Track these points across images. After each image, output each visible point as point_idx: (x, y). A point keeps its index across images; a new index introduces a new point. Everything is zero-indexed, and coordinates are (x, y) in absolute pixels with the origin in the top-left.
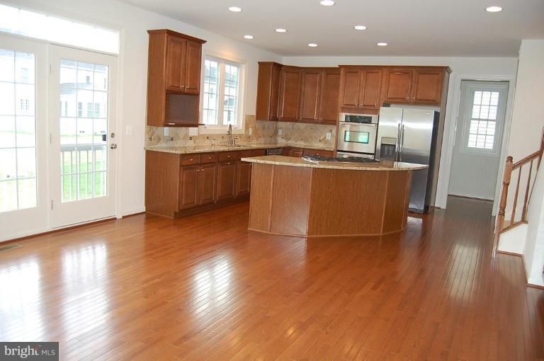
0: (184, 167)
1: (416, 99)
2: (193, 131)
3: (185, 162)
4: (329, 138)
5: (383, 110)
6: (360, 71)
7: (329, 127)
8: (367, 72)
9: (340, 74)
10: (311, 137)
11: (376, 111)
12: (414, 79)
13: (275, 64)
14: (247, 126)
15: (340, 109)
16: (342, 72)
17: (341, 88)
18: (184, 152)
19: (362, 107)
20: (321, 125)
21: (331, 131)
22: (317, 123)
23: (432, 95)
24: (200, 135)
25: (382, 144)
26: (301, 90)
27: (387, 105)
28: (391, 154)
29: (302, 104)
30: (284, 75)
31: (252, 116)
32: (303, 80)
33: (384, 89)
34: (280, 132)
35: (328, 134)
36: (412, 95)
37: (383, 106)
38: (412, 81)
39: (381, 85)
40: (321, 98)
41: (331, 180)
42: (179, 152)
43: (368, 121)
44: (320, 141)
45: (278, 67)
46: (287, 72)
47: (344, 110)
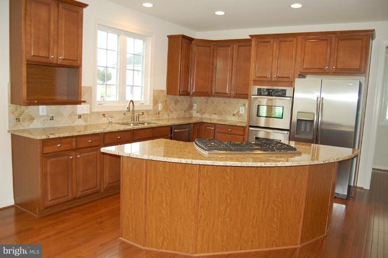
0: (45, 156)
1: (336, 68)
2: (81, 109)
3: (48, 150)
4: (243, 113)
5: (298, 82)
6: (272, 40)
7: (242, 101)
8: (280, 41)
9: (251, 46)
10: (224, 111)
11: (291, 83)
12: (333, 46)
13: (184, 37)
14: (155, 102)
15: (252, 83)
16: (253, 43)
17: (253, 60)
18: (44, 137)
19: (276, 79)
20: (234, 99)
21: (244, 105)
22: (229, 97)
23: (356, 64)
24: (92, 113)
25: (298, 120)
26: (213, 64)
27: (302, 76)
28: (308, 130)
29: (214, 78)
30: (195, 49)
31: (162, 91)
32: (215, 55)
33: (299, 59)
34: (195, 106)
35: (241, 108)
36: (331, 64)
37: (299, 78)
38: (331, 49)
39: (296, 53)
40: (233, 71)
41: (228, 178)
42: (39, 137)
43: (283, 94)
44: (234, 115)
45: (188, 40)
46: (198, 46)
47: (256, 82)
